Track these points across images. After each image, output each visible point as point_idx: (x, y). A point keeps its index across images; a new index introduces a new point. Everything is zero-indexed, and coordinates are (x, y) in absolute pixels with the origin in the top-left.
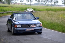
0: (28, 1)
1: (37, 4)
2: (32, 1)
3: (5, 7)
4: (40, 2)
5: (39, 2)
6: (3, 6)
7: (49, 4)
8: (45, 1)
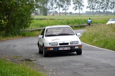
0: (76, 9)
1: (90, 12)
2: (82, 9)
3: (41, 19)
4: (95, 9)
5: (93, 9)
6: (37, 19)
7: (109, 12)
8: (103, 8)
